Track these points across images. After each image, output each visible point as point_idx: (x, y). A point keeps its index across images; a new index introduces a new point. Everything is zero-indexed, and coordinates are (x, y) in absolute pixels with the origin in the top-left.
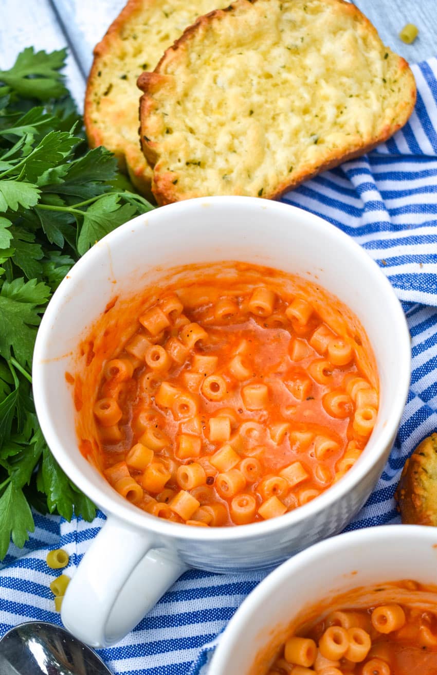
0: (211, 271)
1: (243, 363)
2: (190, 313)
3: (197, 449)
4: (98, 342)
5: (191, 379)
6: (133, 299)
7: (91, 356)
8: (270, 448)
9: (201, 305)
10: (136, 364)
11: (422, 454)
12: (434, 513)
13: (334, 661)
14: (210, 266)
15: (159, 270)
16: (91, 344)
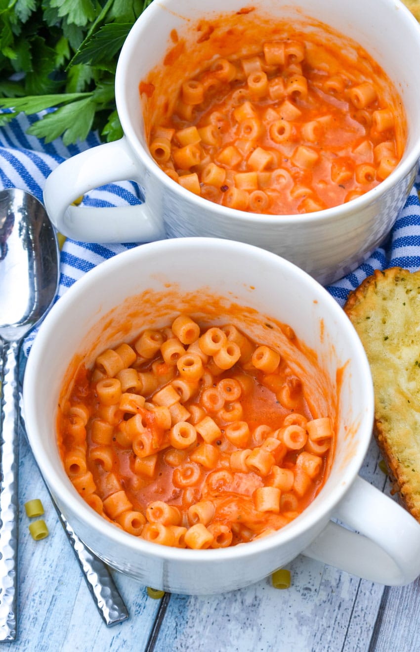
0: (338, 42)
1: (315, 130)
2: (307, 69)
3: (234, 162)
4: (219, 33)
5: (271, 114)
6: (267, 22)
7: (205, 38)
8: (285, 198)
9: (319, 69)
10: (239, 76)
11: (384, 274)
12: (356, 316)
13: (202, 352)
14: (340, 36)
15: (299, 11)
16: (212, 29)
